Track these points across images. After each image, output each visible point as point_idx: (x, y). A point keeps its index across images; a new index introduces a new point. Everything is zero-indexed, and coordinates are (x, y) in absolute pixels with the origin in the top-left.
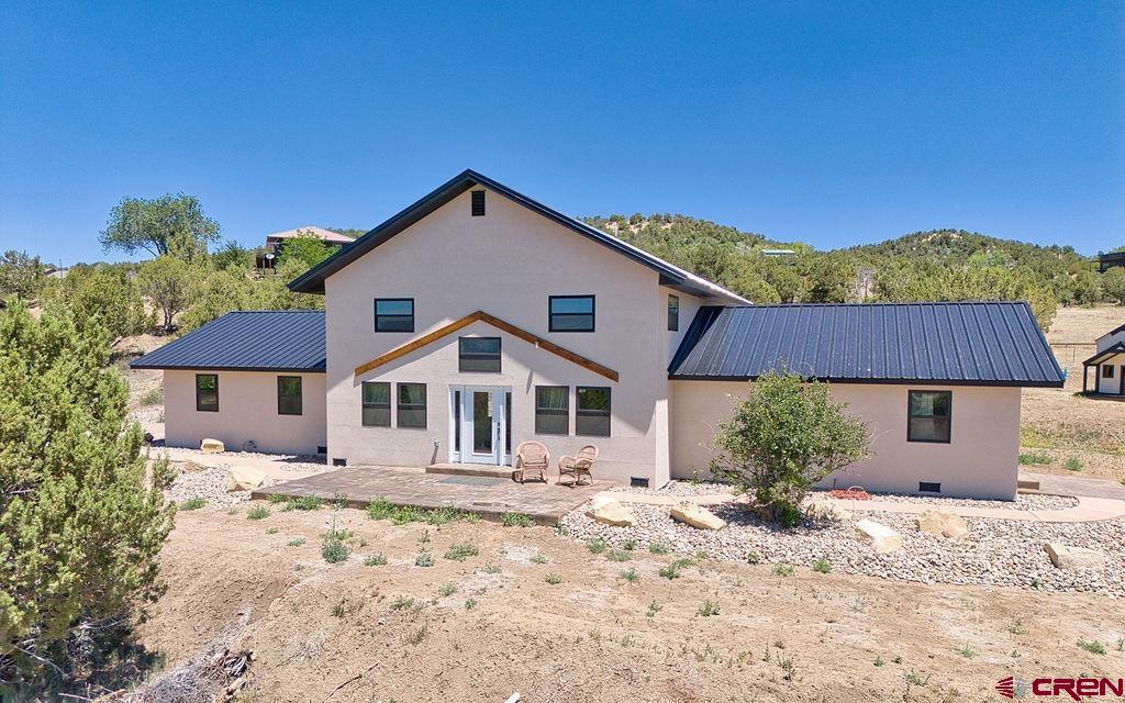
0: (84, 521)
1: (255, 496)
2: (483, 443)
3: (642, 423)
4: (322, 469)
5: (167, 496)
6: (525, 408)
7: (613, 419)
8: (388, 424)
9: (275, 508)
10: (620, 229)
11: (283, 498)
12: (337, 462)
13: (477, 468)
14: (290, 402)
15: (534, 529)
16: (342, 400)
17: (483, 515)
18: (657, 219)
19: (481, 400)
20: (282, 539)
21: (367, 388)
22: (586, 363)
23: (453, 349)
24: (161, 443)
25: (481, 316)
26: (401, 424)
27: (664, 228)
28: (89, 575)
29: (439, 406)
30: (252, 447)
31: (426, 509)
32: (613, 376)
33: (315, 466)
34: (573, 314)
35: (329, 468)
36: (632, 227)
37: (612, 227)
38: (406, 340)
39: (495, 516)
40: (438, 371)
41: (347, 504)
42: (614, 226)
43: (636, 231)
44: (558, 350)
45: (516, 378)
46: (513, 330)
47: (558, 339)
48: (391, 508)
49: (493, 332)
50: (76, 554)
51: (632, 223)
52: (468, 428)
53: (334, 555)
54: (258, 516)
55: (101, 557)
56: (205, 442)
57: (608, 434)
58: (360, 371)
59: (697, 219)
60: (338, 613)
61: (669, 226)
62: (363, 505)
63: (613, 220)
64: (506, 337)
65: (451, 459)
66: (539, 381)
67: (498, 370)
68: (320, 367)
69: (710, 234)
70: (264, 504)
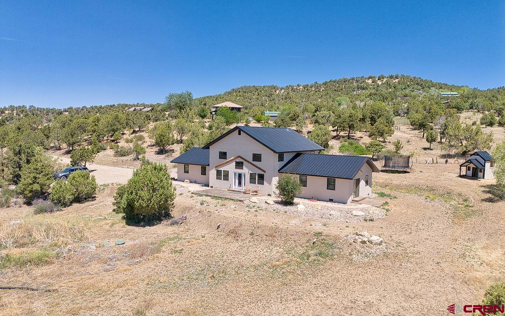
0: (165, 195)
1: (192, 193)
2: (240, 183)
3: (270, 183)
4: (207, 188)
5: (175, 192)
6: (248, 177)
7: (265, 182)
8: (221, 179)
9: (195, 196)
10: (373, 82)
11: (197, 194)
12: (211, 187)
13: (237, 190)
14: (204, 172)
15: (239, 202)
16: (212, 173)
17: (231, 199)
18: (391, 77)
19: (240, 175)
20: (194, 201)
21: (218, 171)
22: (259, 168)
23: (234, 164)
24: (176, 180)
25: (240, 157)
26: (224, 180)
27: (394, 81)
28: (165, 203)
29: (231, 176)
30: (195, 182)
31: (221, 198)
32: (265, 172)
33: (207, 187)
34: (257, 157)
35: (210, 188)
36: (379, 81)
37: (369, 81)
38: (225, 161)
39: (233, 200)
40: (231, 168)
41: (208, 196)
42: (370, 81)
43: (380, 83)
44: (254, 165)
45: (246, 171)
46: (246, 160)
47: (254, 163)
48: (215, 197)
49: (242, 160)
50: (164, 199)
51: (379, 80)
52: (237, 181)
53: (202, 204)
54: (192, 197)
55: (166, 201)
56: (186, 180)
57: (263, 184)
58: (216, 167)
59: (412, 76)
60: (200, 212)
61: (397, 80)
62: (210, 196)
63: (370, 78)
64: (245, 162)
65: (233, 188)
66: (250, 172)
67: (243, 169)
68: (209, 165)
69: (417, 84)
70: (193, 195)
